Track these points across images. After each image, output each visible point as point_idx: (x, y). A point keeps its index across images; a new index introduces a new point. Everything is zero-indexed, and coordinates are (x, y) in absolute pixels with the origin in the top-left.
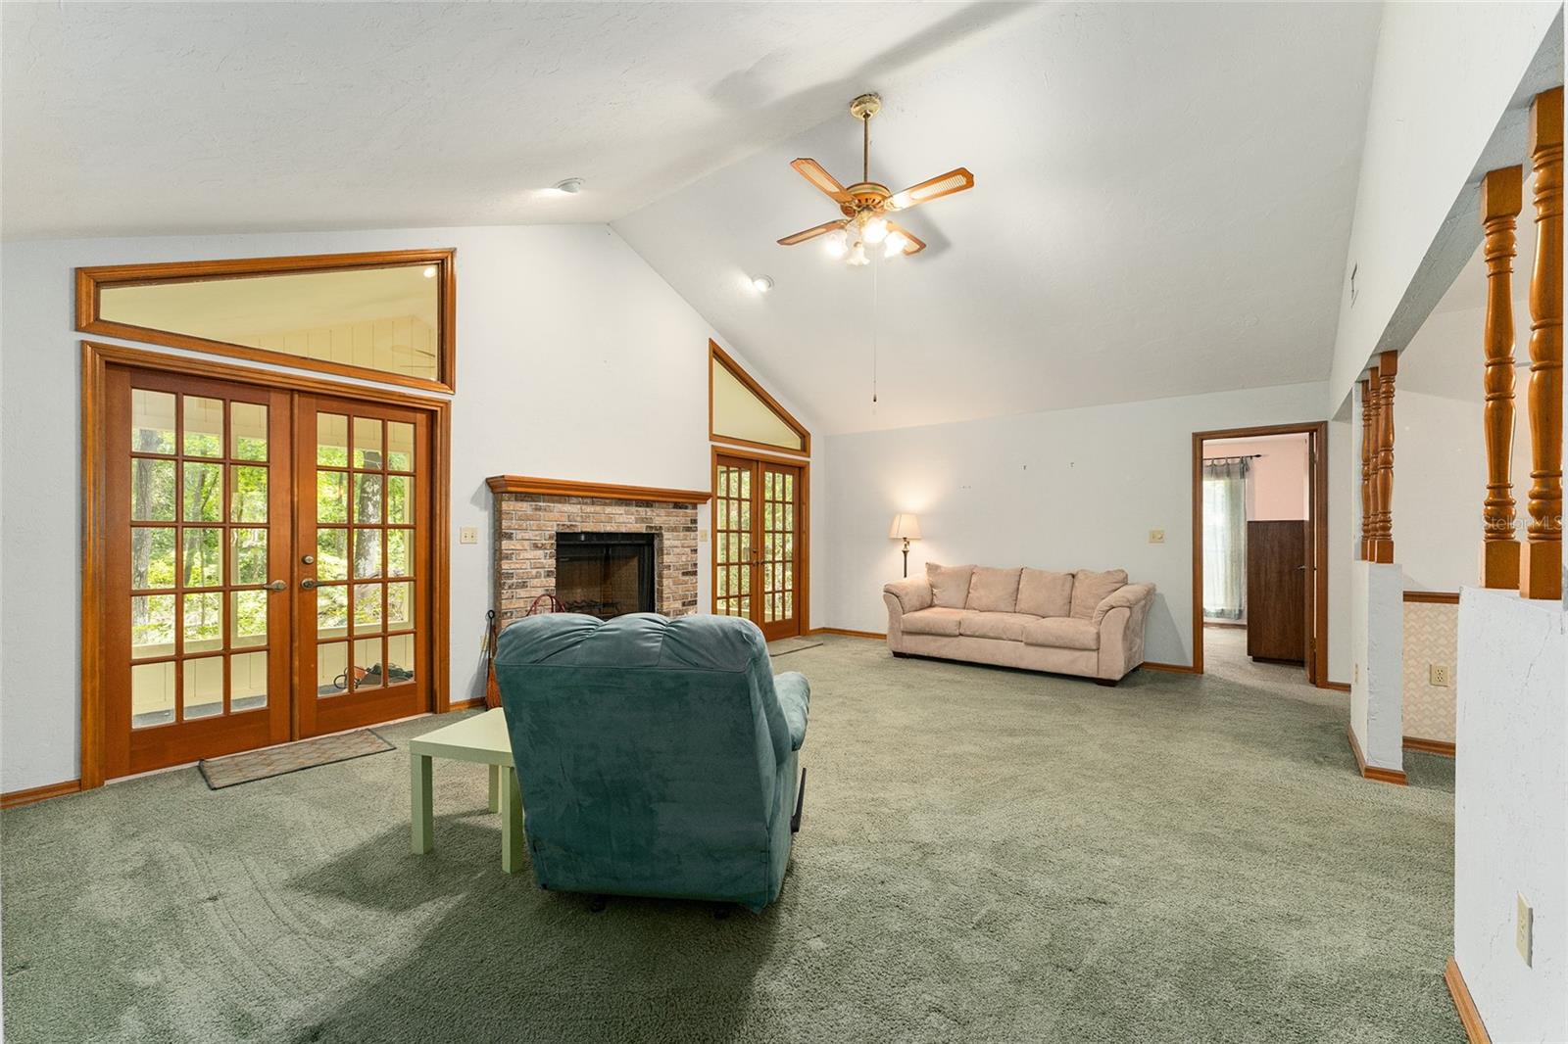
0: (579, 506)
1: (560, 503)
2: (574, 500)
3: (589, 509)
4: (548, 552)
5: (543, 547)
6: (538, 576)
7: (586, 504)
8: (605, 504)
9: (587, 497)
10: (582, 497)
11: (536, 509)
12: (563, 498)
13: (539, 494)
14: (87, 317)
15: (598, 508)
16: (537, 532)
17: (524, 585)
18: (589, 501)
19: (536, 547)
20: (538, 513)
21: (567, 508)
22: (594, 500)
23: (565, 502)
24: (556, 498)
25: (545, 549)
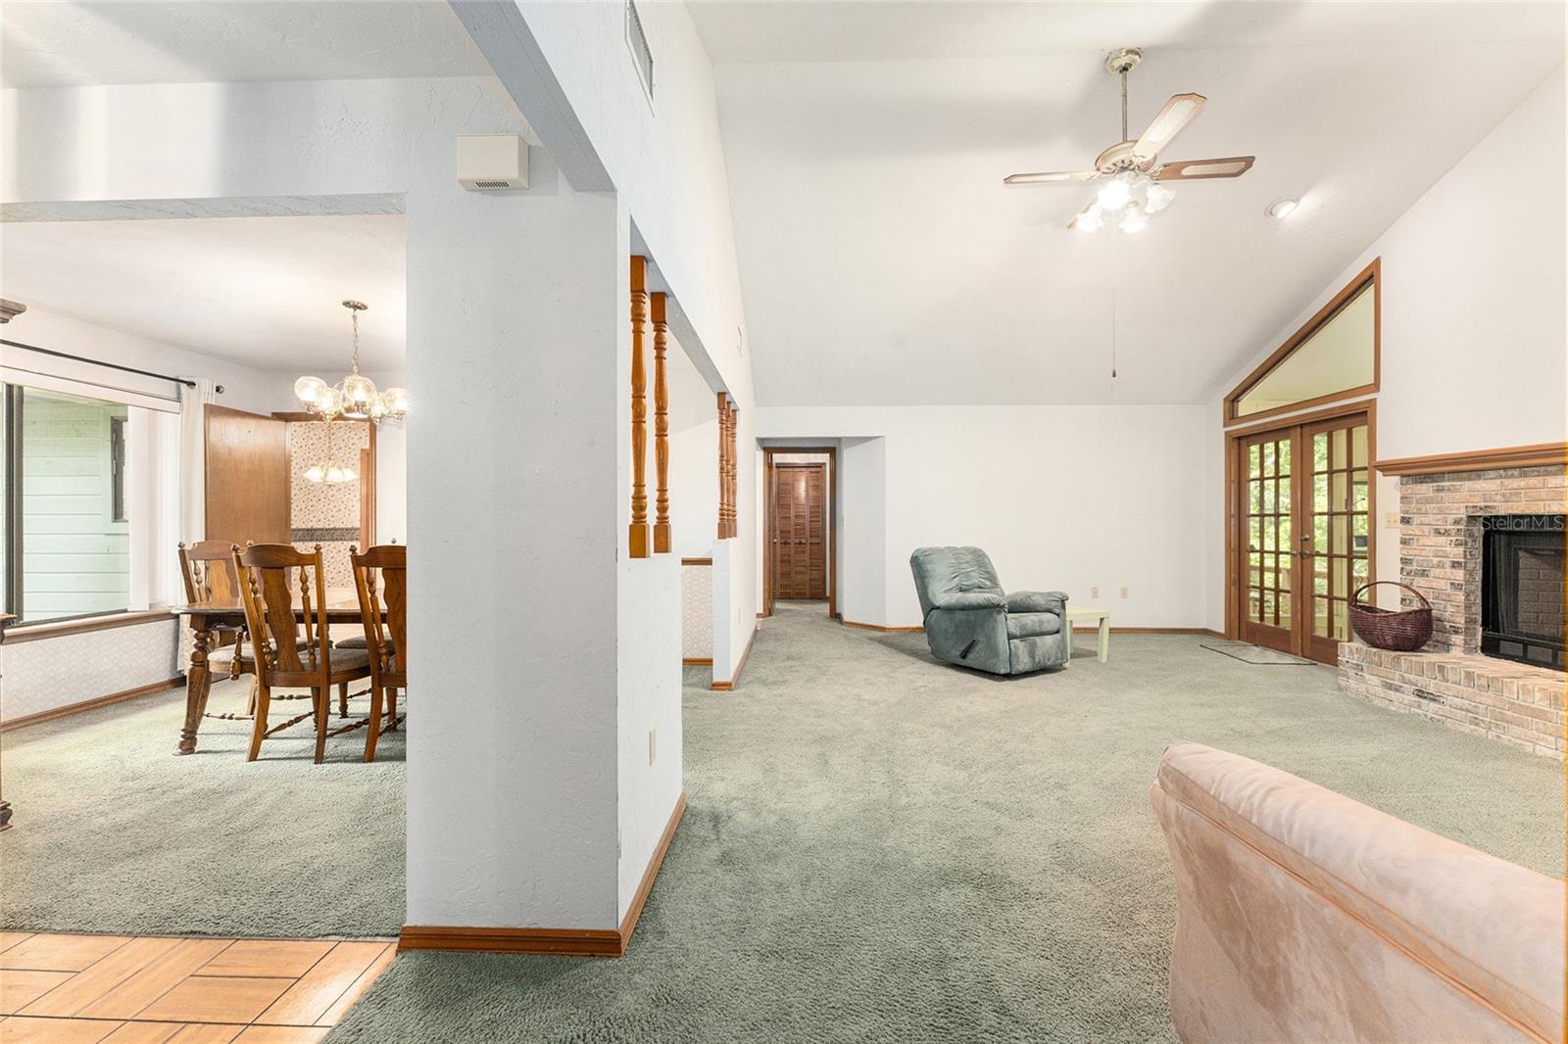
0: (1499, 481)
1: (1470, 479)
2: (1492, 474)
3: (1515, 483)
4: (1454, 539)
5: (1446, 533)
6: (1440, 565)
7: (1512, 476)
8: (1548, 474)
9: (1511, 468)
10: (1505, 469)
11: (1438, 490)
12: (1475, 474)
13: (1443, 473)
14: (1231, 416)
15: (1533, 481)
16: (1439, 517)
17: (1424, 573)
18: (1516, 472)
19: (1438, 532)
20: (1441, 494)
21: (1480, 485)
22: (1524, 470)
23: (1479, 477)
24: (1464, 475)
25: (1449, 535)
